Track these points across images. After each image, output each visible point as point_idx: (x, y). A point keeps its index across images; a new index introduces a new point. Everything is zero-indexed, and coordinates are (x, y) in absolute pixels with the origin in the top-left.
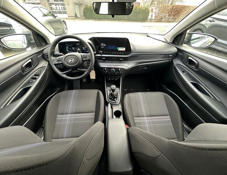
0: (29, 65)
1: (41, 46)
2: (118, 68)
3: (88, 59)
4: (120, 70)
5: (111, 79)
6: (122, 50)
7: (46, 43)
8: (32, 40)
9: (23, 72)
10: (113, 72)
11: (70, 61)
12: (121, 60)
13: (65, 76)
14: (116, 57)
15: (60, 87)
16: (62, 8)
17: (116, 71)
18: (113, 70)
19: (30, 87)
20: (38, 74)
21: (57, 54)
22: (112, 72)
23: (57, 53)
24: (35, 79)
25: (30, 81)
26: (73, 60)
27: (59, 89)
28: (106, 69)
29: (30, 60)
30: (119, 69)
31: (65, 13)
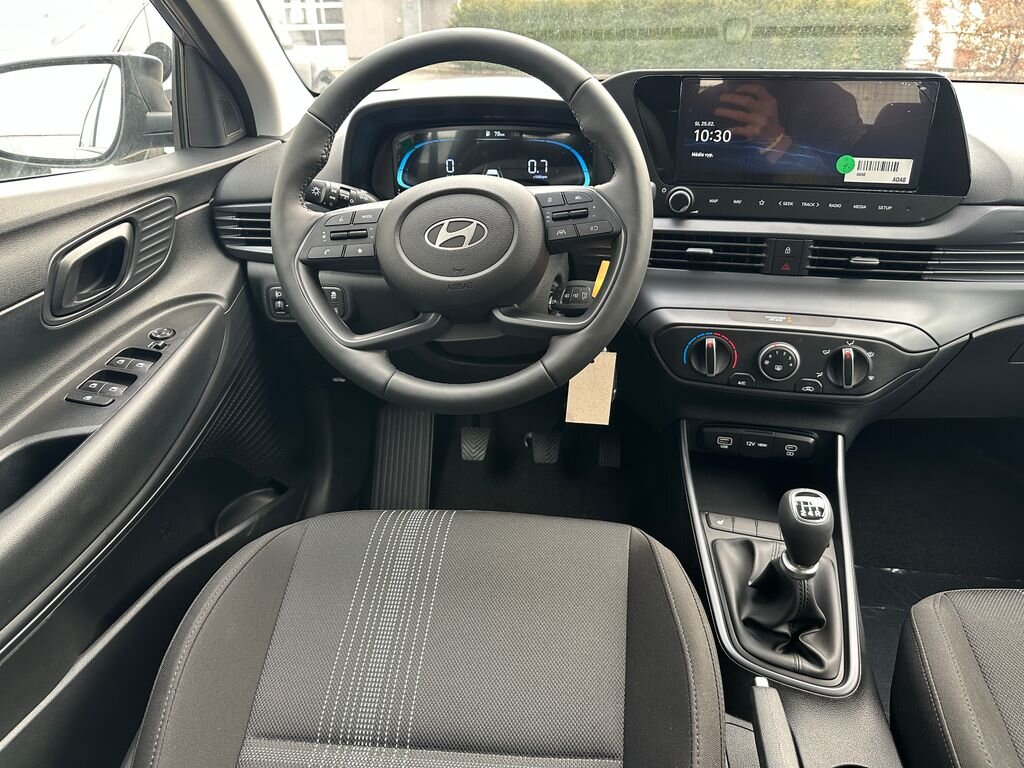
0: (107, 265)
1: (215, 146)
2: (838, 342)
3: (594, 229)
4: (848, 352)
5: (740, 441)
6: (886, 178)
7: (250, 133)
8: (154, 108)
9: (57, 310)
10: (787, 371)
11: (444, 235)
12: (864, 273)
13: (376, 367)
14: (819, 241)
15: (280, 489)
16: (318, 11)
17: (808, 367)
18: (780, 357)
19: (74, 443)
20: (151, 345)
21: (329, 192)
22: (770, 370)
23: (336, 186)
24: (128, 379)
25: (85, 389)
26: (468, 232)
27: (267, 500)
28: (711, 341)
29: (123, 231)
30: (844, 343)
31: (338, 38)
